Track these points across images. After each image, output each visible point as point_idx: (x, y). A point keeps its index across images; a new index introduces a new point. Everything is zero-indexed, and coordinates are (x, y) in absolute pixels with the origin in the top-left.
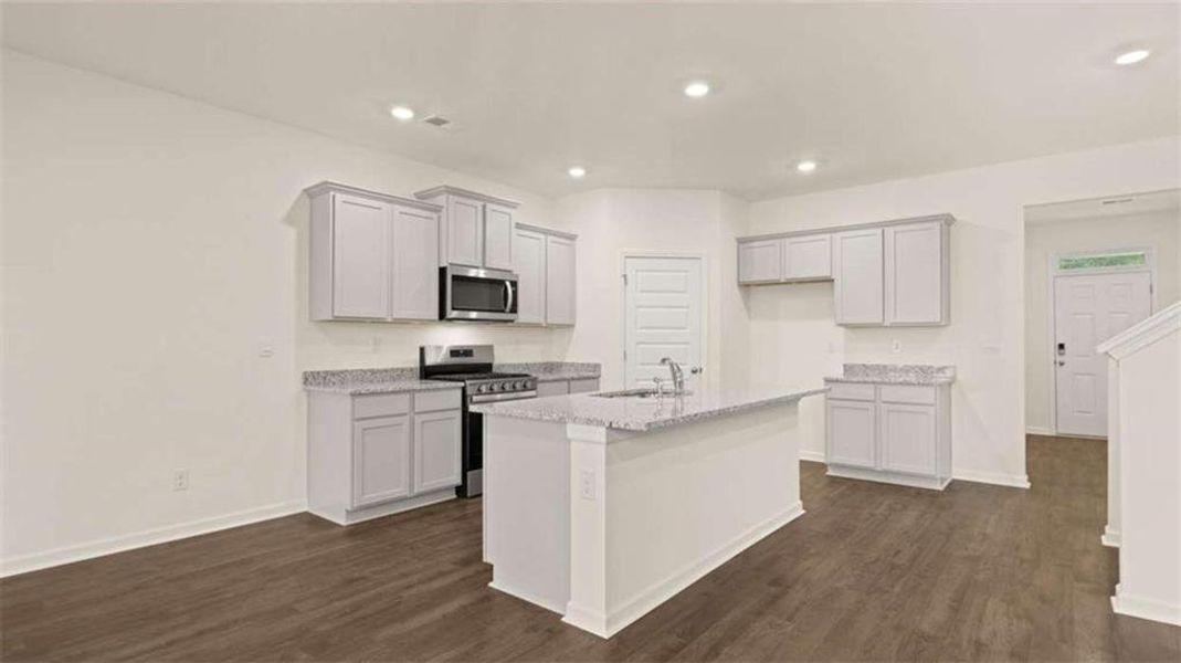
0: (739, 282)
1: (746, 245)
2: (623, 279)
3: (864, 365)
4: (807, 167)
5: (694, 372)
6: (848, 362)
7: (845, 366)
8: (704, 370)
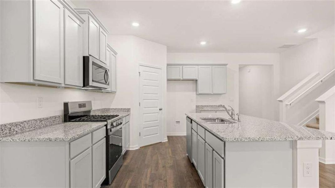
0: (167, 79)
1: (170, 66)
2: (139, 73)
3: (202, 106)
4: (203, 43)
5: (160, 110)
6: (198, 105)
7: (196, 106)
8: (163, 109)
